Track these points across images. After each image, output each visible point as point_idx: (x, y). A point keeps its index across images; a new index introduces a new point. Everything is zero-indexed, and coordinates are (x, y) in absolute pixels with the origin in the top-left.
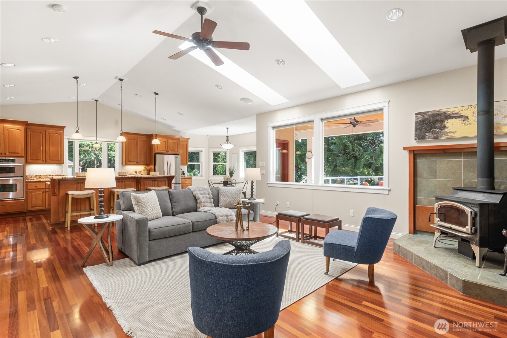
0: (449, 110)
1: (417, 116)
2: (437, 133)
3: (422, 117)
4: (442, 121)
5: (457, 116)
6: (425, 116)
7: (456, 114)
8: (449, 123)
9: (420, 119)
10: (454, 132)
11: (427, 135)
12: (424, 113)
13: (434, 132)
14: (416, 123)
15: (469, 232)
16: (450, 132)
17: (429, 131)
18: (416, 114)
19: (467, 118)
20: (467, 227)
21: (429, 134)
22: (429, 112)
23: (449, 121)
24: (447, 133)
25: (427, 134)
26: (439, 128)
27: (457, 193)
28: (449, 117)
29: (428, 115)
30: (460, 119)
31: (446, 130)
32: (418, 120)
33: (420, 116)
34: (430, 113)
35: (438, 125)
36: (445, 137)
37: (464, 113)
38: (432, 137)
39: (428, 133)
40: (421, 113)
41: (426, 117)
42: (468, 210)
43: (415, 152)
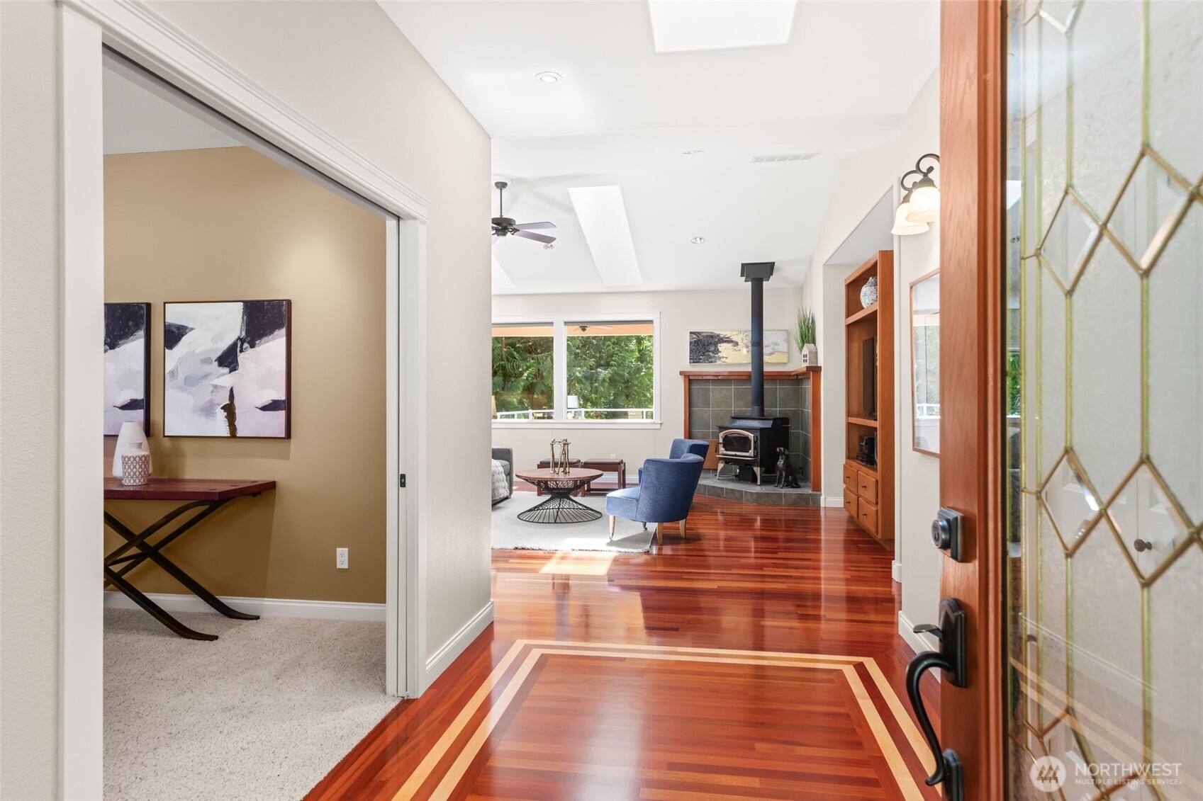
0: (722, 333)
1: (692, 336)
2: (711, 357)
3: (696, 337)
4: (716, 344)
5: (728, 341)
6: (699, 336)
7: (728, 338)
8: (722, 347)
9: (695, 339)
10: (726, 358)
11: (701, 359)
12: (698, 333)
13: (708, 355)
14: (691, 343)
15: (753, 455)
16: (723, 357)
18: (691, 333)
19: (736, 344)
20: (750, 451)
21: (703, 357)
22: (703, 332)
23: (722, 345)
24: (720, 358)
25: (701, 357)
26: (713, 352)
27: (736, 422)
28: (722, 340)
29: (703, 336)
30: (731, 344)
31: (719, 354)
32: (693, 340)
33: (694, 336)
34: (704, 334)
35: (712, 348)
36: (719, 362)
37: (734, 339)
38: (707, 361)
39: (702, 355)
40: (696, 332)
41: (701, 338)
42: (751, 436)
43: (691, 378)
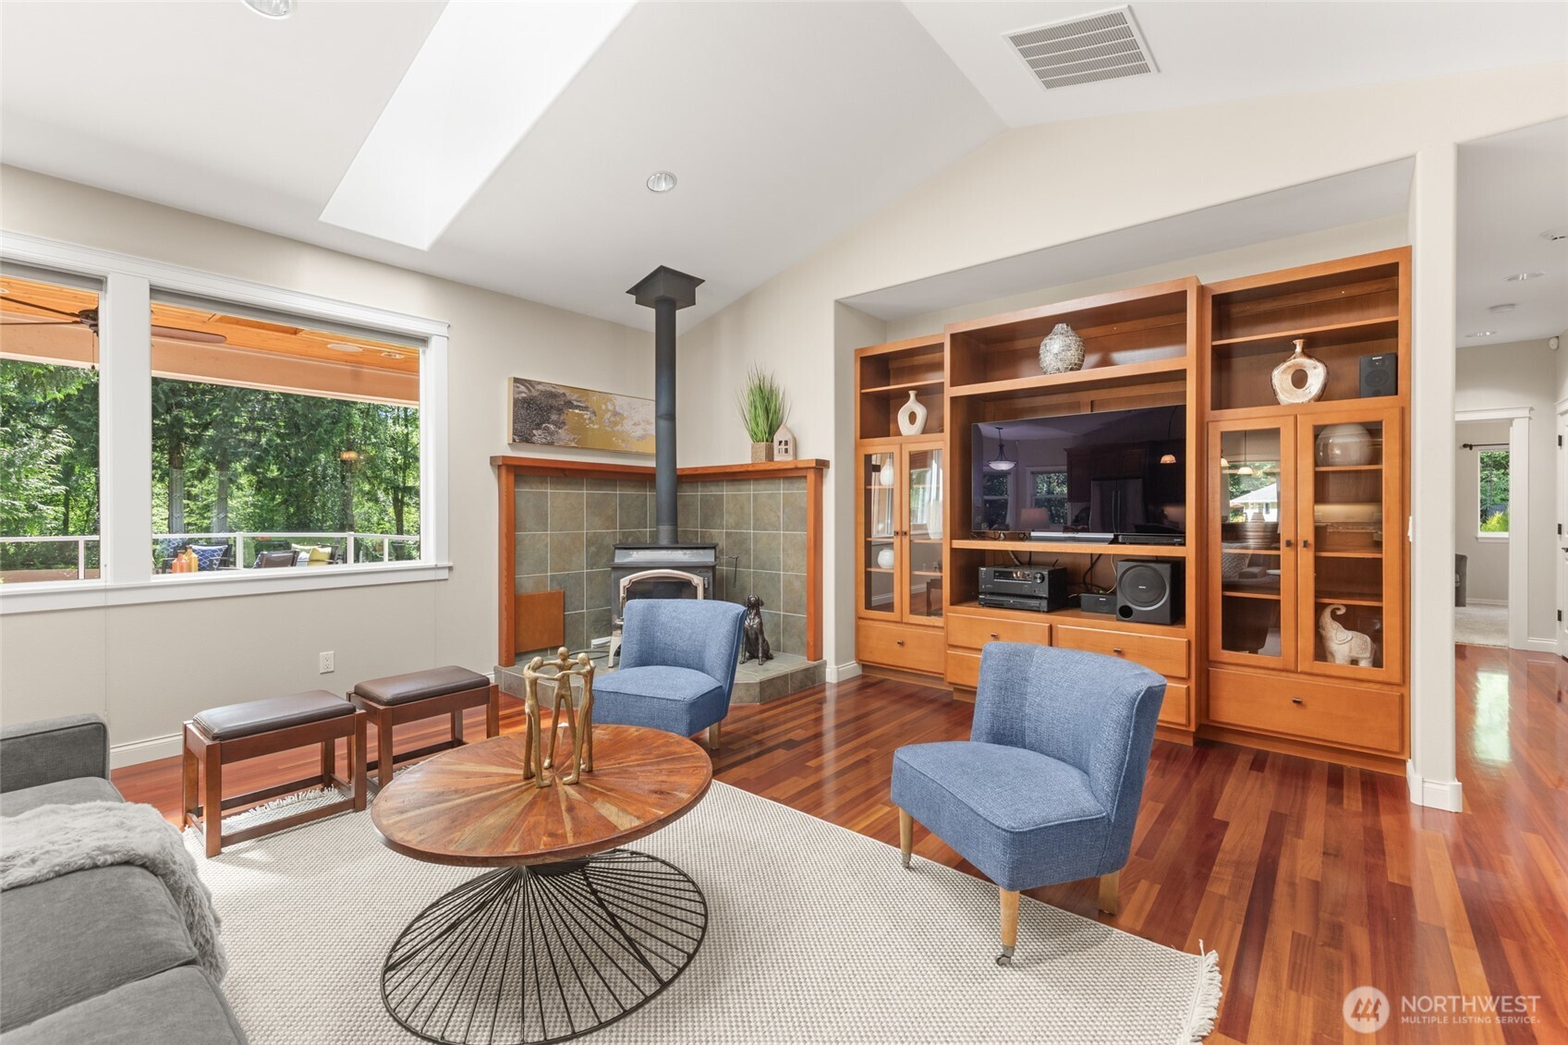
1: (518, 387)
2: (551, 434)
3: (526, 391)
4: (560, 411)
5: (582, 407)
6: (533, 390)
7: (581, 401)
9: (524, 395)
11: (534, 435)
12: (529, 382)
13: (547, 429)
14: (516, 402)
17: (538, 426)
18: (515, 380)
19: (594, 413)
21: (540, 432)
22: (539, 383)
23: (571, 412)
25: (535, 432)
26: (555, 423)
28: (570, 404)
29: (538, 390)
32: (519, 396)
33: (522, 388)
34: (540, 387)
35: (554, 417)
38: (544, 441)
39: (537, 429)
40: (525, 380)
41: (535, 393)
43: (517, 471)
